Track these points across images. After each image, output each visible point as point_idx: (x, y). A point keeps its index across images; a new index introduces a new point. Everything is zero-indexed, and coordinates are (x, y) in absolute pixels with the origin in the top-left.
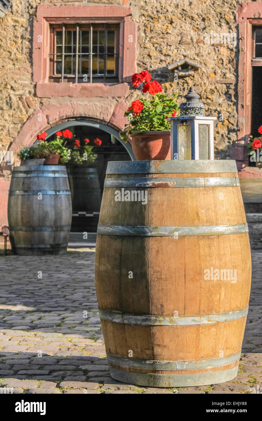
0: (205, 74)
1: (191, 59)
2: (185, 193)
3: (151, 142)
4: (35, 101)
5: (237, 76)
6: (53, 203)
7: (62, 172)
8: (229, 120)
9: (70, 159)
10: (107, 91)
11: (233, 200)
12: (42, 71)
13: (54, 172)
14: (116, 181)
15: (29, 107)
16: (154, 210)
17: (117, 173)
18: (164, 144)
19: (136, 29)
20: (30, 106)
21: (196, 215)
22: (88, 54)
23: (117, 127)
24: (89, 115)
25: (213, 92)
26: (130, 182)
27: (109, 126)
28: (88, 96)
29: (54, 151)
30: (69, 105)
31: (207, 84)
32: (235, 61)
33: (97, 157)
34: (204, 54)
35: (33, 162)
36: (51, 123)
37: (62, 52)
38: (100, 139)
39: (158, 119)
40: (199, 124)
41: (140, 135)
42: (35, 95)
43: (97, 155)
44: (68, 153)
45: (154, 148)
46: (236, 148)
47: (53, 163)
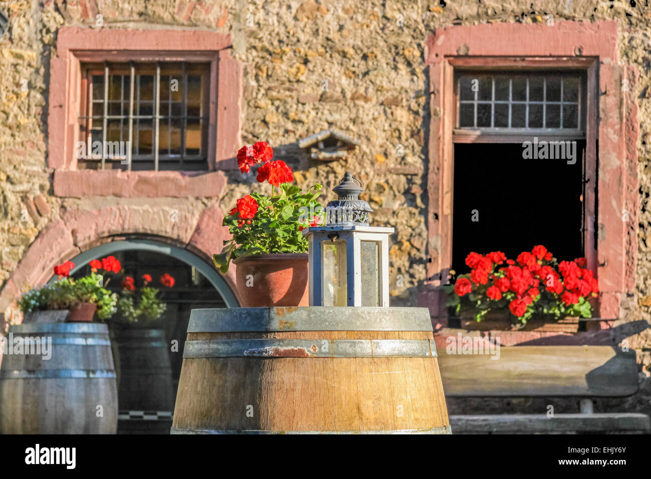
0: (367, 156)
1: (341, 129)
2: (336, 368)
3: (272, 274)
4: (52, 203)
5: (426, 161)
6: (82, 393)
7: (101, 335)
8: (412, 241)
9: (115, 312)
10: (185, 186)
11: (425, 382)
12: (65, 148)
13: (85, 335)
14: (206, 346)
15: (41, 215)
16: (279, 401)
17: (208, 330)
18: (296, 277)
19: (241, 73)
20: (42, 212)
21: (355, 410)
22: (150, 117)
23: (204, 254)
24: (151, 230)
25: (382, 190)
26: (233, 347)
27: (189, 251)
28: (151, 195)
29: (85, 297)
30: (115, 212)
31: (371, 174)
32: (422, 134)
33: (165, 308)
34: (366, 119)
35: (46, 317)
36: (80, 244)
37: (102, 113)
38: (171, 275)
39: (285, 231)
40: (362, 241)
41: (252, 260)
42: (51, 192)
43: (165, 305)
44: (113, 300)
45: (278, 285)
46: (425, 293)
47: (83, 319)
